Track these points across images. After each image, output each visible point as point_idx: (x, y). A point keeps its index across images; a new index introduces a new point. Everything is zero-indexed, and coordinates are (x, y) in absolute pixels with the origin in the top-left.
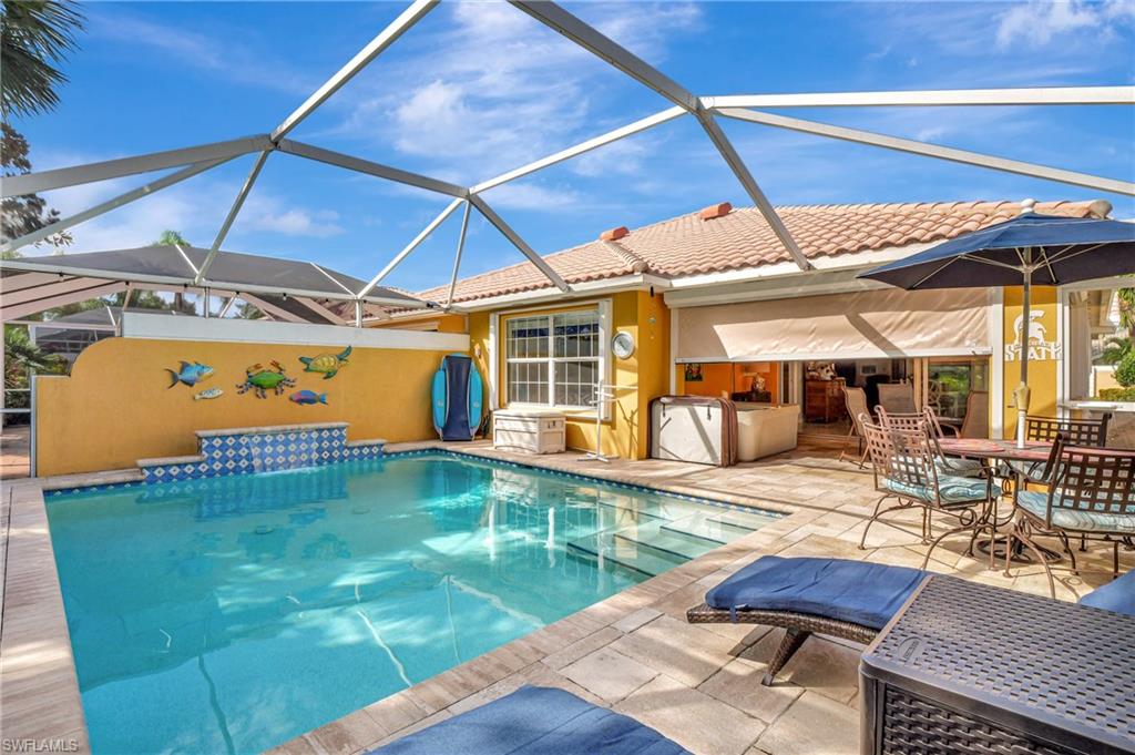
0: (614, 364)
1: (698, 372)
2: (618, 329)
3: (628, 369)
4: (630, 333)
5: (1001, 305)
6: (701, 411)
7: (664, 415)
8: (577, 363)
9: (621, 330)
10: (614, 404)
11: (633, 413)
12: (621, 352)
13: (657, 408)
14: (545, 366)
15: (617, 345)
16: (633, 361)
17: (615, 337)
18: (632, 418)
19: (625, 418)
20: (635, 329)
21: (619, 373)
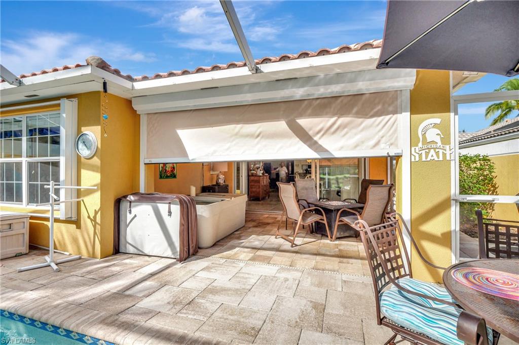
0: (79, 164)
1: (172, 171)
2: (83, 129)
3: (92, 168)
4: (93, 133)
5: (409, 113)
6: (163, 207)
7: (130, 212)
8: (48, 163)
9: (85, 130)
10: (78, 204)
11: (96, 213)
12: (84, 152)
13: (124, 205)
14: (19, 165)
15: (81, 146)
16: (96, 161)
17: (80, 137)
18: (95, 217)
19: (89, 217)
20: (98, 129)
21: (85, 173)
